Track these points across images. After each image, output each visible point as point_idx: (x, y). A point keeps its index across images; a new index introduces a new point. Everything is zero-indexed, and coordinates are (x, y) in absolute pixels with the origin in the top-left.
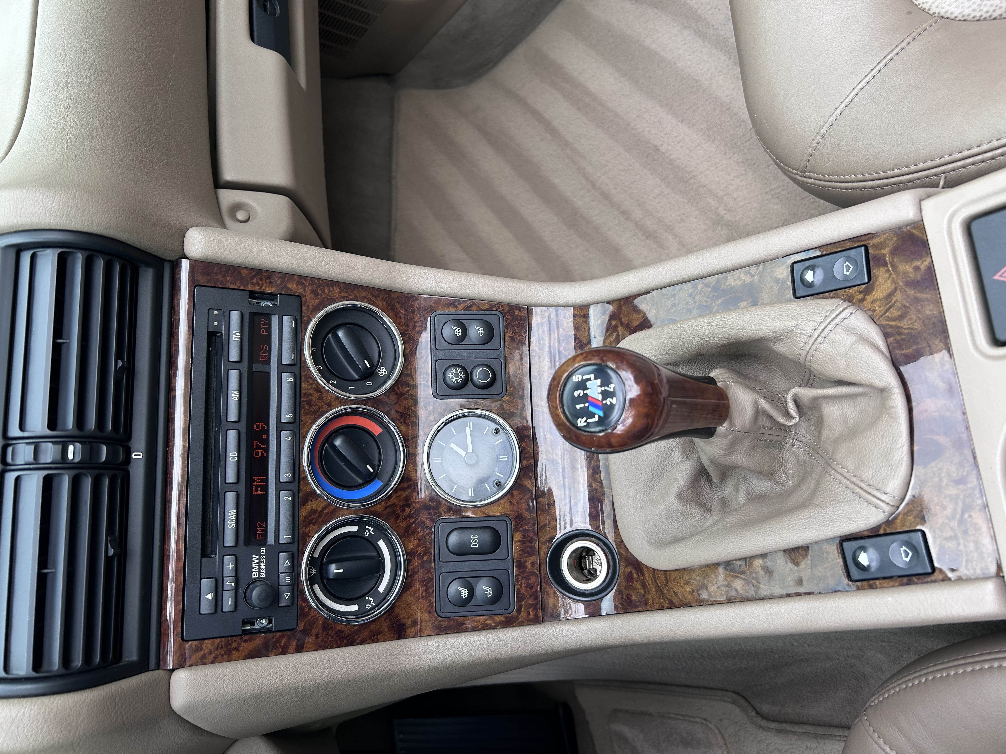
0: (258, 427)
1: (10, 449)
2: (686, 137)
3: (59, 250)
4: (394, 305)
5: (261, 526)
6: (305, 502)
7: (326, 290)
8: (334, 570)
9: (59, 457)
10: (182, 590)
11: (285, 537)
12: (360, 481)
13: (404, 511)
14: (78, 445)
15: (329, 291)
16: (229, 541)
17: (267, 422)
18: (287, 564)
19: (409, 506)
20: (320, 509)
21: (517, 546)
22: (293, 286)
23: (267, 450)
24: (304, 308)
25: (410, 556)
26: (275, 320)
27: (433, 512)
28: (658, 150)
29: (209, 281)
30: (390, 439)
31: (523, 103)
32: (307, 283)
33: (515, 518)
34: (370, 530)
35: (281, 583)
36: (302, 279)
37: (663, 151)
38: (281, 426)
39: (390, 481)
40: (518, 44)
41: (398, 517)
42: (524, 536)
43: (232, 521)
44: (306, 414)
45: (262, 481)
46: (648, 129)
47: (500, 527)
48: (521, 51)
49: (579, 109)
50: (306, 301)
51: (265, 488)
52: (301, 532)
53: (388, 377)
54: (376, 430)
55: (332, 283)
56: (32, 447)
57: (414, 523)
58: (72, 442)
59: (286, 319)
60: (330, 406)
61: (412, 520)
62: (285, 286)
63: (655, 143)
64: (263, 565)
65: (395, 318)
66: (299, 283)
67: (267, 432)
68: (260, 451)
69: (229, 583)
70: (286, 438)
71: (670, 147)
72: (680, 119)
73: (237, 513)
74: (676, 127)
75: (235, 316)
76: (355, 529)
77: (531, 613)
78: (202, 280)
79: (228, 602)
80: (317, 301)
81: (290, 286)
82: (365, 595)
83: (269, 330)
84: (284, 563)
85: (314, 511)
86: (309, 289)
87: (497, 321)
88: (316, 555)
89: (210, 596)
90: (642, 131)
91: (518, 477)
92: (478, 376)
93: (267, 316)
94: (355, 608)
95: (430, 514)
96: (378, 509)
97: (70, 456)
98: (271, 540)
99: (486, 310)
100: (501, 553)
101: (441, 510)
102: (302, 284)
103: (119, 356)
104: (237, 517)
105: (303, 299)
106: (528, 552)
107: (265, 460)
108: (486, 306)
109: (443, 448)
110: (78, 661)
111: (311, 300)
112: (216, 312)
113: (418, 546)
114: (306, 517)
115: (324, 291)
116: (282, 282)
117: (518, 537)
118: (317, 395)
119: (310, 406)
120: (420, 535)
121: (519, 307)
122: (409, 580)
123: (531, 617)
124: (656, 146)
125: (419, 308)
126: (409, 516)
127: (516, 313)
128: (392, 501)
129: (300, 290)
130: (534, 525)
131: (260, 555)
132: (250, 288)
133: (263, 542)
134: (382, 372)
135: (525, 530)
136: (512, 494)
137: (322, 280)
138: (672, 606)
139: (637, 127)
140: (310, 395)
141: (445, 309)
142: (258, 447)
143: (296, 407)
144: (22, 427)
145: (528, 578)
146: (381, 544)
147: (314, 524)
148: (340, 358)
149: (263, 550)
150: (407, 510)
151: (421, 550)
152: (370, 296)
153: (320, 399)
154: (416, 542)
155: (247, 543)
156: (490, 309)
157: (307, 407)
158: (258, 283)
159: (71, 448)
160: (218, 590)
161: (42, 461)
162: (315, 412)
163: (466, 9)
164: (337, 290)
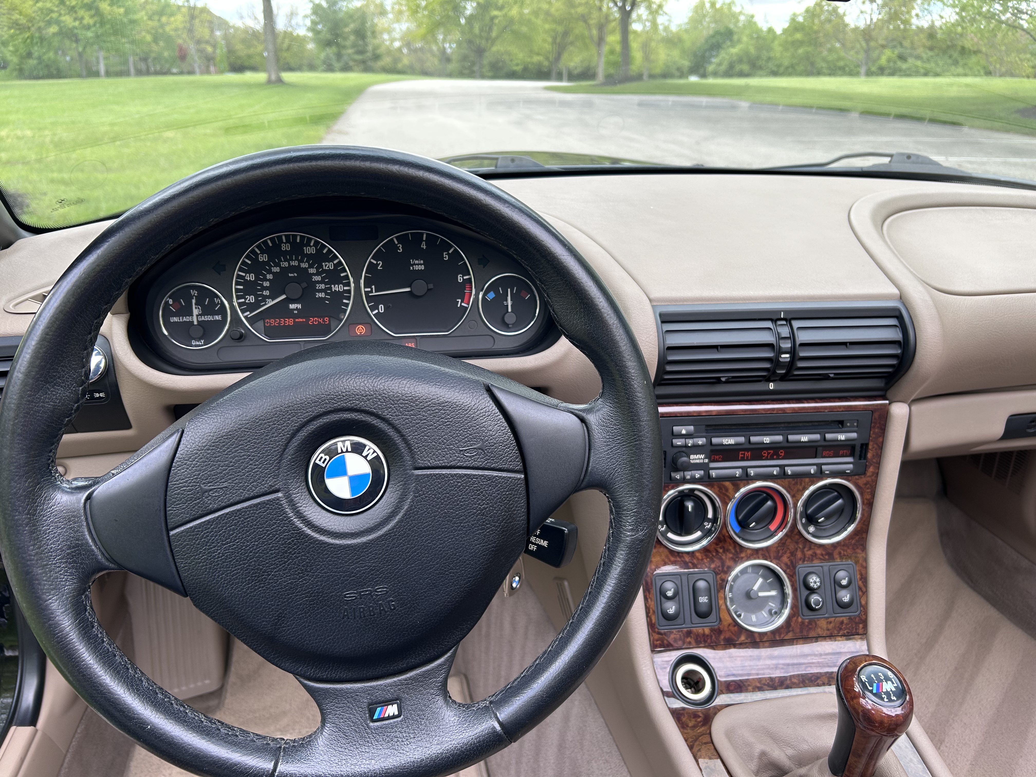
0: (782, 453)
1: (784, 322)
2: (959, 768)
3: (902, 341)
4: (858, 535)
5: (719, 458)
6: (733, 484)
7: (869, 490)
8: (690, 505)
9: (784, 350)
10: (688, 414)
11: (713, 473)
12: (740, 518)
13: (721, 548)
14: (788, 360)
15: (868, 492)
16: (715, 440)
17: (784, 458)
18: (697, 476)
19: (724, 552)
20: (728, 494)
21: (700, 630)
22: (871, 469)
23: (767, 459)
24: (857, 477)
25: (692, 554)
26: (850, 459)
27: (720, 569)
28: (941, 743)
29: (875, 419)
30: (766, 536)
31: (947, 615)
32: (873, 478)
33: (719, 629)
34: (708, 526)
35: (686, 473)
36: (877, 474)
37: (942, 748)
38: (782, 467)
39: (739, 537)
40: (998, 609)
41: (717, 544)
42: (708, 636)
43: (727, 442)
44: (789, 483)
45: (747, 457)
46: (957, 733)
47: (712, 617)
48: (993, 613)
49: (956, 669)
50: (861, 478)
51: (743, 459)
52: (715, 483)
53: (809, 533)
54: (773, 527)
55: (873, 494)
56: (788, 336)
57: (713, 555)
58: (790, 357)
59: (851, 466)
60: (793, 496)
61: (714, 554)
62: (871, 465)
63: (946, 740)
64: (698, 461)
65: (850, 537)
66: (873, 473)
67: (778, 459)
68: (766, 455)
69: (690, 442)
70: (775, 471)
71: (947, 754)
72: (974, 763)
73: (732, 445)
74: (966, 760)
75: (854, 435)
76: (710, 515)
77: (658, 642)
78: (876, 415)
79: (678, 442)
80: (861, 485)
81: (871, 467)
82: (667, 524)
83: (843, 456)
84: (698, 474)
85: (727, 490)
86: (869, 479)
87: (853, 612)
88: (696, 492)
89: (684, 432)
90: (953, 728)
91: (747, 630)
92: (814, 598)
93: (852, 454)
94: (661, 519)
95: (719, 567)
96: (725, 531)
97: (783, 356)
98: (712, 465)
99: (860, 603)
100: (696, 619)
101: (722, 574)
102: (873, 475)
103: (835, 374)
104: (730, 445)
105: (863, 476)
106: (697, 639)
107: (760, 458)
108: (863, 603)
109: (758, 573)
110: (669, 368)
111: (862, 481)
112: (855, 424)
113: (698, 559)
114: (723, 485)
115: (868, 489)
116: (874, 462)
117: (707, 631)
118: (801, 488)
119: (794, 484)
120: (705, 561)
121: (865, 627)
122: (676, 554)
123: (655, 642)
124: (944, 741)
125: (856, 553)
126: (717, 552)
127: (861, 626)
128: (728, 540)
129: (869, 474)
130: (716, 643)
131: (704, 459)
132: (871, 443)
133: (712, 461)
134: (812, 529)
135: (711, 636)
136: (735, 626)
137: (875, 488)
138: (691, 748)
139: (956, 723)
140: (801, 484)
141: (858, 573)
142: (768, 454)
143: (796, 476)
144: (799, 328)
145: (680, 639)
146: (698, 534)
147: (719, 491)
148: (820, 500)
149: (706, 461)
150: (721, 551)
151: (695, 561)
152: (864, 519)
153: (798, 490)
154: (700, 558)
155: (712, 451)
156: (861, 606)
157: (793, 482)
158: (873, 447)
159: (788, 356)
160: (689, 436)
161: (780, 341)
162: (790, 487)
163: (1025, 563)
164: (868, 497)
